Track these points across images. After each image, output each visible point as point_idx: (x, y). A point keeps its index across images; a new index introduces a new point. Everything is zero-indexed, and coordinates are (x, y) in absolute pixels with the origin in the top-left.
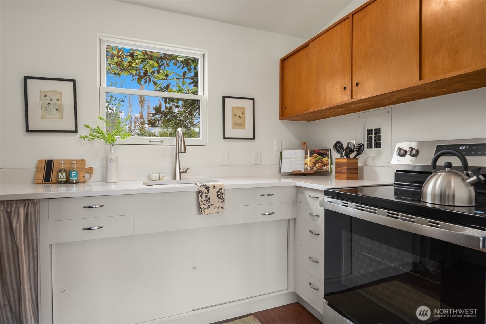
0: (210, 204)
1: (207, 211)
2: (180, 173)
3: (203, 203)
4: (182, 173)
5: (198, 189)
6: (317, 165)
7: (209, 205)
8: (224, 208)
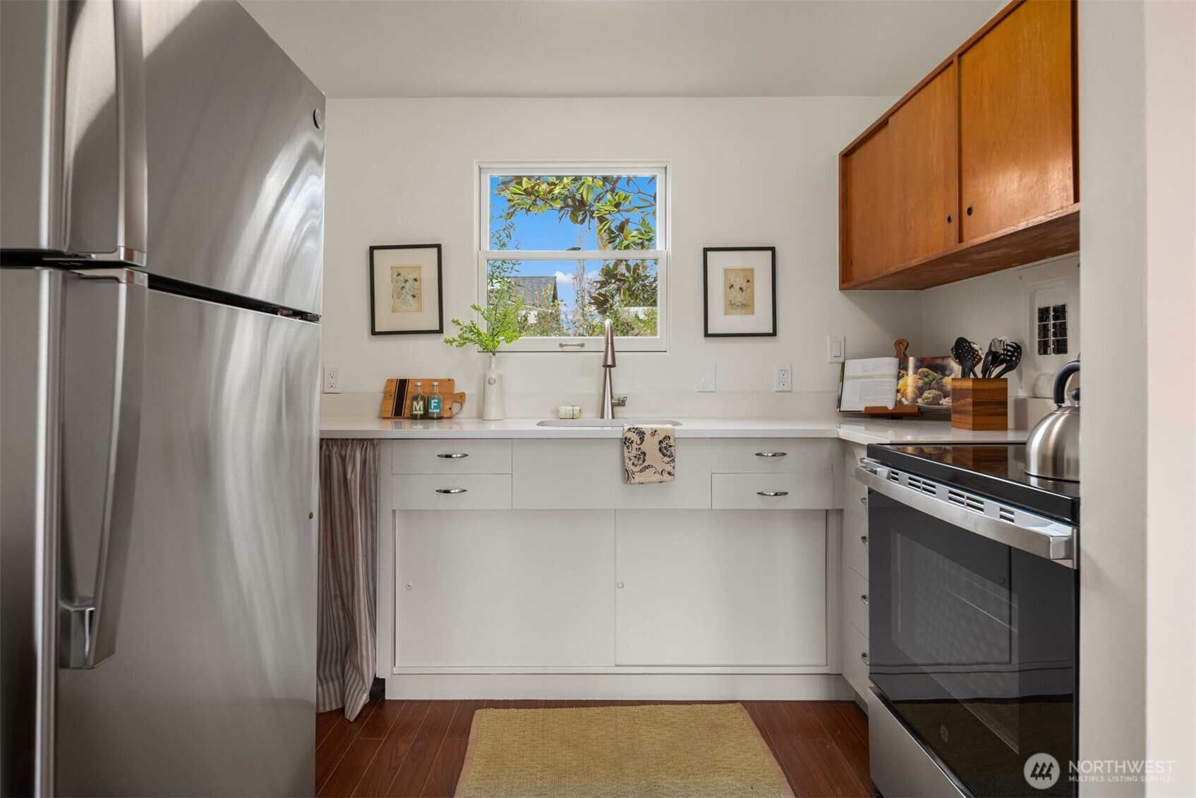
0: (645, 464)
1: (638, 478)
2: (613, 406)
3: (631, 462)
4: (616, 405)
5: (623, 435)
6: (926, 394)
7: (643, 466)
8: (673, 475)
